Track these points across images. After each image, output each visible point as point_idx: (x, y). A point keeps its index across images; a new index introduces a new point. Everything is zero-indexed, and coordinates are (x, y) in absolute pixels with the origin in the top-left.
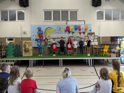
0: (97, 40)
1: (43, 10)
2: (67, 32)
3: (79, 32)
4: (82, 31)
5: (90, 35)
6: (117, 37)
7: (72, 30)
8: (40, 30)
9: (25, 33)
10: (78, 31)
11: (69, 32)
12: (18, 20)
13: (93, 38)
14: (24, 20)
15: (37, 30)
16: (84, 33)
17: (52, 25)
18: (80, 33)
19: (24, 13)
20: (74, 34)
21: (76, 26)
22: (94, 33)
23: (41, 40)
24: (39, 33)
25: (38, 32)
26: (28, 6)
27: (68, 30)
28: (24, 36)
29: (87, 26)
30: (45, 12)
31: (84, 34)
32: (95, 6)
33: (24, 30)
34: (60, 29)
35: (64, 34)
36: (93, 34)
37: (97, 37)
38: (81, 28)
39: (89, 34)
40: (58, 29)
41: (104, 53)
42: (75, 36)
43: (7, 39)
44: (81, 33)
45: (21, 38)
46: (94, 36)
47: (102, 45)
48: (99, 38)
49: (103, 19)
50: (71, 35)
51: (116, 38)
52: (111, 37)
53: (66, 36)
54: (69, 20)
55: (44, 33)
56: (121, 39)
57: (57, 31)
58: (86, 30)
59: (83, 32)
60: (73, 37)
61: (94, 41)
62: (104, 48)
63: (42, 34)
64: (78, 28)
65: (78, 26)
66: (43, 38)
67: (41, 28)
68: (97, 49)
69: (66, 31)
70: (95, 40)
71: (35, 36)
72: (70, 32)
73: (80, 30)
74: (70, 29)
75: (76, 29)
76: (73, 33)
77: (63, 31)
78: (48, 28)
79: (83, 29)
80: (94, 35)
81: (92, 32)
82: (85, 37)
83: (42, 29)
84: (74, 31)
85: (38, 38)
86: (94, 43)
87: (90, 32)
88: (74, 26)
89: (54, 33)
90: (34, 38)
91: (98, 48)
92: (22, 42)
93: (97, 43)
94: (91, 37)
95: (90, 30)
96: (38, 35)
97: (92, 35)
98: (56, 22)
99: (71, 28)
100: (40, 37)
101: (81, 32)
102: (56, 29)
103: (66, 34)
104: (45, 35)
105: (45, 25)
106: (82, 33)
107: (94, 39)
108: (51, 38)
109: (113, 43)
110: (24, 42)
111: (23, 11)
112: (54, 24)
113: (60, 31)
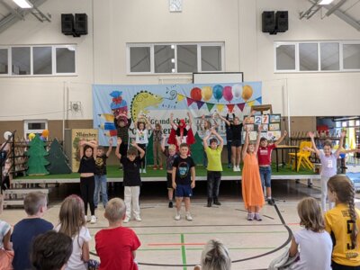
0: (277, 126)
1: (127, 43)
2: (195, 104)
3: (228, 103)
4: (235, 101)
5: (259, 113)
6: (334, 119)
7: (207, 98)
8: (117, 98)
9: (76, 107)
10: (223, 101)
11: (200, 104)
12: (58, 71)
13: (267, 122)
14: (74, 71)
15: (110, 99)
16: (241, 106)
17: (151, 86)
18: (231, 107)
19: (74, 52)
20: (213, 110)
21: (219, 86)
22: (268, 107)
24: (115, 107)
25: (112, 105)
26: (85, 33)
27: (196, 98)
28: (73, 116)
29: (248, 86)
30: (131, 49)
31: (242, 110)
32: (271, 33)
33: (73, 99)
34: (174, 95)
35: (186, 111)
36: (266, 109)
37: (277, 117)
38: (233, 93)
39: (255, 109)
40: (169, 96)
41: (300, 162)
43: (26, 126)
44: (233, 105)
45: (67, 121)
46: (271, 114)
47: (291, 139)
48: (285, 119)
49: (294, 68)
50: (204, 111)
51: (330, 121)
52: (317, 117)
54: (199, 70)
55: (129, 107)
56: (345, 124)
57: (167, 102)
58: (247, 97)
59: (239, 105)
61: (271, 128)
62: (299, 149)
63: (124, 109)
64: (223, 93)
65: (224, 86)
67: (119, 93)
68: (280, 151)
69: (190, 101)
70: (272, 126)
72: (203, 103)
73: (229, 97)
74: (203, 96)
75: (218, 96)
76: (210, 106)
77: (183, 100)
78: (141, 94)
79: (237, 95)
80: (269, 112)
81: (264, 103)
82: (245, 117)
83: (124, 97)
84: (213, 100)
85: (111, 121)
86: (270, 135)
87: (257, 103)
88: (215, 87)
89: (157, 108)
90: (103, 121)
91: (283, 149)
92: (70, 131)
93: (278, 135)
94: (263, 118)
95: (259, 99)
96: (111, 113)
97: (265, 112)
98: (161, 78)
99: (205, 92)
101: (232, 102)
102: (164, 95)
103: (192, 111)
104: (133, 112)
106: (236, 106)
107: (270, 123)
109: (323, 134)
110: (75, 132)
111: (71, 48)
112: (157, 83)
113: (175, 100)
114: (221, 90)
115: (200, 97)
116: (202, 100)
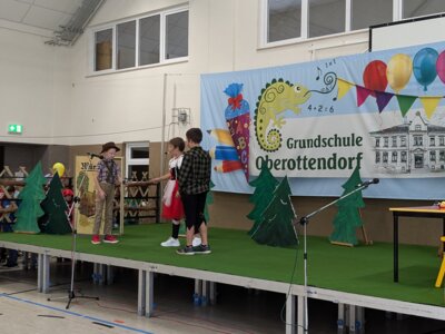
2: (371, 100)
7: (400, 83)
9: (184, 118)
10: (438, 88)
11: (383, 100)
12: (167, 56)
20: (411, 112)
21: (429, 50)
23: (239, 152)
24: (231, 114)
25: (227, 112)
33: (181, 104)
34: (331, 81)
35: (353, 116)
40: (321, 85)
42: (417, 121)
50: (392, 116)
53: (364, 127)
55: (252, 115)
57: (317, 99)
60: (405, 129)
63: (245, 119)
64: (438, 67)
66: (247, 142)
67: (240, 87)
69: (362, 94)
71: (218, 131)
72: (391, 95)
74: (391, 79)
75: (426, 77)
76: (406, 101)
77: (347, 93)
78: (273, 85)
83: (245, 94)
84: (412, 87)
85: (227, 143)
88: (417, 55)
90: (214, 143)
100: (235, 139)
102: (312, 84)
103: (366, 116)
104: (259, 125)
105: (259, 71)
108: (284, 143)
113: (333, 94)
114: (432, 59)
115: (384, 82)
116: (388, 90)
